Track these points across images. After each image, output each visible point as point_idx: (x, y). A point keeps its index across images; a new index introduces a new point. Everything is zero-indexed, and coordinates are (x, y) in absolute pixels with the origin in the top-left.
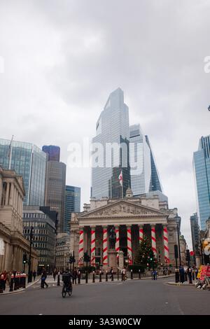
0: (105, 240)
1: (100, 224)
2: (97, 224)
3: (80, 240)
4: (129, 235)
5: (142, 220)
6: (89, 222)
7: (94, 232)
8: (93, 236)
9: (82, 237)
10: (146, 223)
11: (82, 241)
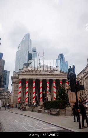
0: (34, 87)
1: (31, 78)
2: (30, 78)
3: (19, 87)
4: (48, 85)
5: (55, 77)
6: (25, 76)
7: (27, 82)
8: (27, 85)
9: (20, 85)
10: (57, 78)
11: (20, 88)
